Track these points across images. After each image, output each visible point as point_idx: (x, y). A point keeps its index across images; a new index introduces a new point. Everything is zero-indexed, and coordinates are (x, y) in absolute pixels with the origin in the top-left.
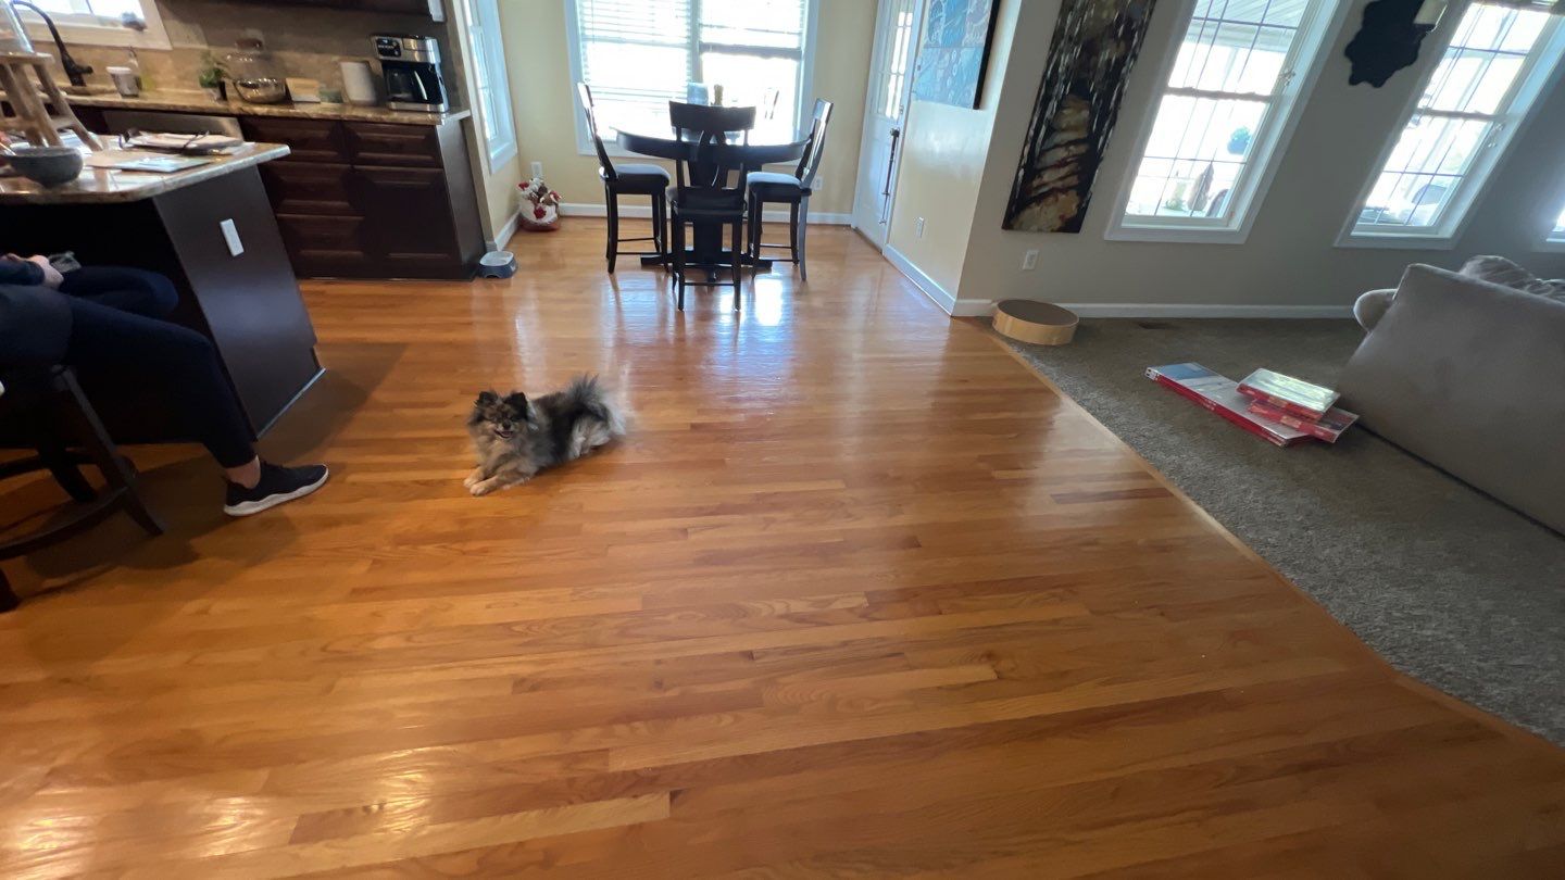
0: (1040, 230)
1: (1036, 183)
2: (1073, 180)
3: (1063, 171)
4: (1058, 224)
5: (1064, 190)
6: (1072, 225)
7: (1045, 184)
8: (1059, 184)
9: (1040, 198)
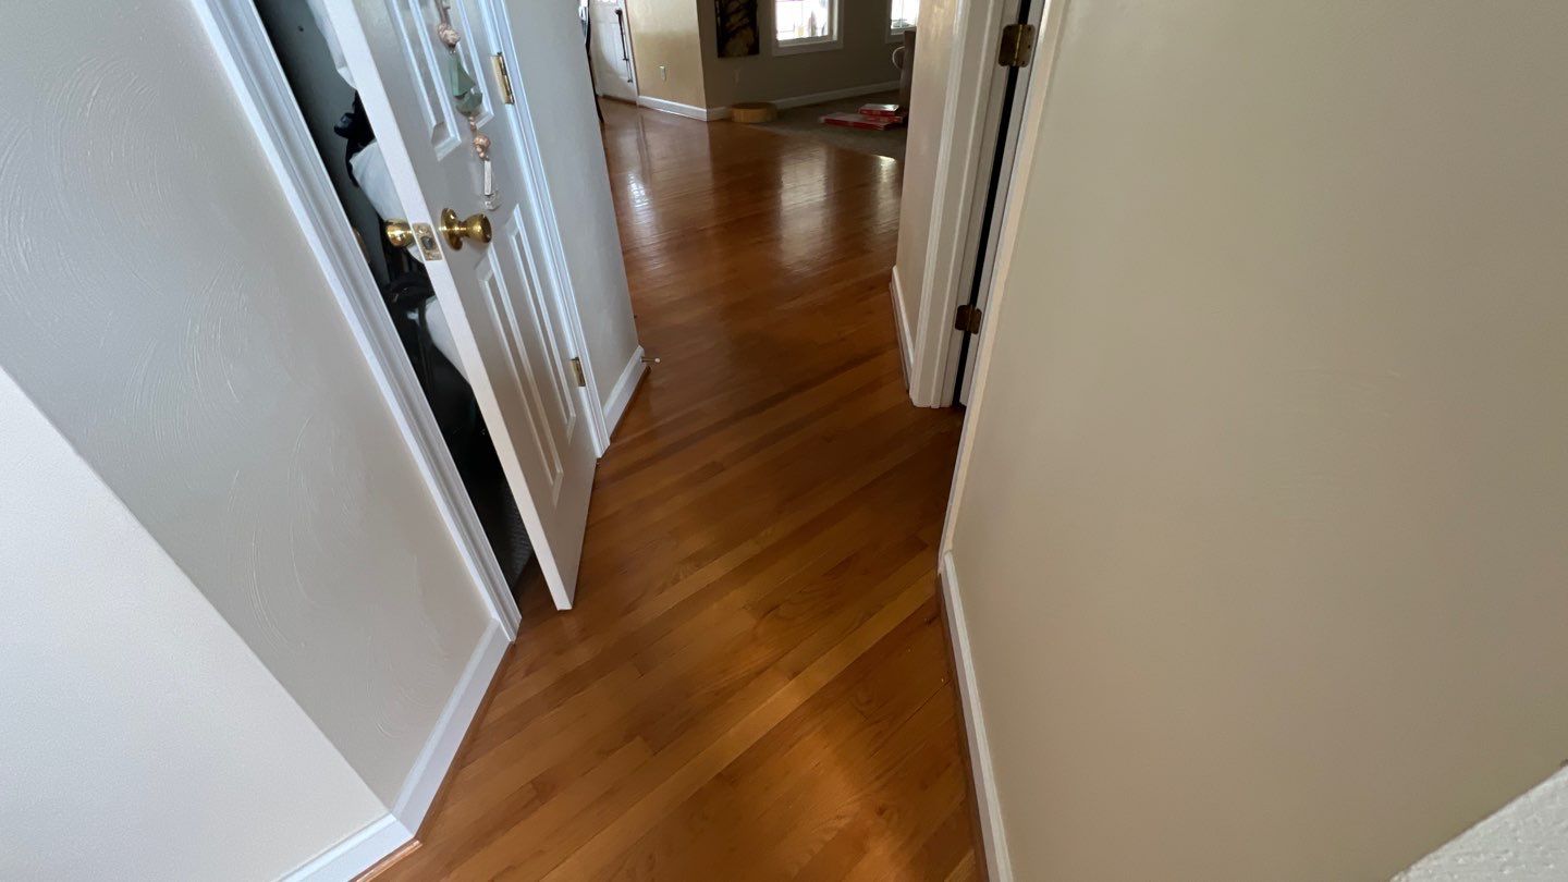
0: (739, 56)
1: (728, 25)
2: (746, 21)
3: (740, 15)
4: (746, 50)
5: (744, 27)
6: (754, 49)
7: (732, 26)
8: (740, 24)
9: (733, 35)
